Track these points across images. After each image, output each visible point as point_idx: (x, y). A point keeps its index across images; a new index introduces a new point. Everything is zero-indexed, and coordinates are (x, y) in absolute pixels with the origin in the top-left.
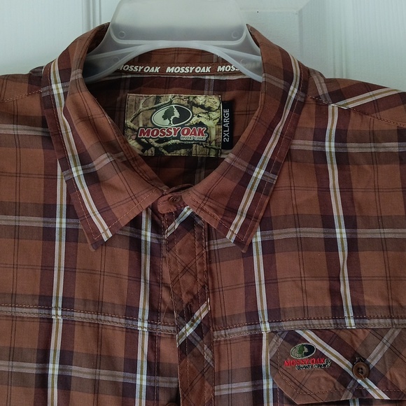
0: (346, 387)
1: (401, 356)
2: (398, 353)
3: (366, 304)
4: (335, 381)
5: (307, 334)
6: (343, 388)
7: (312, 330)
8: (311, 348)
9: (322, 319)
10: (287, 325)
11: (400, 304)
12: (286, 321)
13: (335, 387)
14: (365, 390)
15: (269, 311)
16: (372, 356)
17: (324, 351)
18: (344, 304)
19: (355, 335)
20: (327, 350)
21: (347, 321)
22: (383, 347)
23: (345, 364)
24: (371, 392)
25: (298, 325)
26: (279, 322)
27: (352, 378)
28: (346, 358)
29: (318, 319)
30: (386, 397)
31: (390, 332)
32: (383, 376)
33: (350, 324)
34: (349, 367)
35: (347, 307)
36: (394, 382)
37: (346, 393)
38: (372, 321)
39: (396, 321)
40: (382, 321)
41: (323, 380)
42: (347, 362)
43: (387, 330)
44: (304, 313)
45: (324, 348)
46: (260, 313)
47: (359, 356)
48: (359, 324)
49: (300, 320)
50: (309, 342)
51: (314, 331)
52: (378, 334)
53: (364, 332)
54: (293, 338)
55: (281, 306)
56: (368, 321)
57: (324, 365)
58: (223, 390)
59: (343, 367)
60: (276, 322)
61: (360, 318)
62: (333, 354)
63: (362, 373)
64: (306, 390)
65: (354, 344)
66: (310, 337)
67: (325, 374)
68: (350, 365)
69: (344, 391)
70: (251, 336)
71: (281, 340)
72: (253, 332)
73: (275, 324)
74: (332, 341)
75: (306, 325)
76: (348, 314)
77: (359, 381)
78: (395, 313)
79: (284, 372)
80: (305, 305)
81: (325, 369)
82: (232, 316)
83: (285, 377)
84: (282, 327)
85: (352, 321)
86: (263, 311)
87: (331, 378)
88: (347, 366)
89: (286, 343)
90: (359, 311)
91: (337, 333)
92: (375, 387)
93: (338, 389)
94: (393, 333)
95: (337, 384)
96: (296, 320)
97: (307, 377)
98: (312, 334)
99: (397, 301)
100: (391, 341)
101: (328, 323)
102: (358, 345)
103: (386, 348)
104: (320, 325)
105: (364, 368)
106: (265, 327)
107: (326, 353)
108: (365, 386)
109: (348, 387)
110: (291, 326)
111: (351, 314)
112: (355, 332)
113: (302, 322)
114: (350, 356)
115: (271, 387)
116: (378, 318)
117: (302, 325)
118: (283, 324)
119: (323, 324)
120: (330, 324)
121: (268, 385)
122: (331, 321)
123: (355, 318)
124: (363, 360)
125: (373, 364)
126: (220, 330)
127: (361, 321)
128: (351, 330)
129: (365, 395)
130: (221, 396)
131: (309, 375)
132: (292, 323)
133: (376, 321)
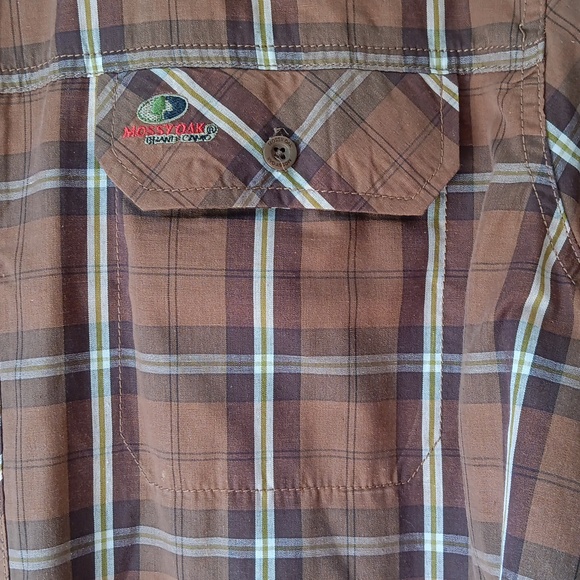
0: (246, 182)
1: (363, 125)
2: (358, 120)
3: (300, 21)
4: (223, 168)
5: (173, 76)
6: (239, 184)
7: (184, 69)
8: (179, 104)
9: (207, 47)
10: (136, 60)
11: (371, 21)
12: (135, 51)
13: (221, 179)
14: (288, 192)
15: (102, 31)
16: (305, 125)
17: (205, 111)
18: (256, 20)
19: (275, 83)
20: (211, 108)
21: (260, 54)
22: (327, 105)
23: (247, 138)
24: (298, 196)
25: (157, 60)
26: (122, 53)
27: (260, 166)
28: (251, 125)
29: (199, 47)
30: (326, 206)
31: (345, 77)
32: (323, 163)
33: (267, 60)
34: (256, 145)
35: (262, 25)
36: (345, 175)
37: (247, 194)
38: (312, 56)
39: (360, 56)
40: (331, 55)
41: (196, 165)
42: (252, 134)
43: (340, 72)
44: (171, 34)
45: (206, 104)
46: (84, 36)
47: (280, 124)
48: (285, 62)
49: (162, 48)
50: (175, 92)
51: (188, 70)
52: (321, 80)
53: (294, 78)
54: (146, 84)
55: (126, 21)
56: (303, 56)
57: (203, 137)
58: (13, 191)
59: (243, 142)
60: (115, 53)
61: (287, 50)
62: (222, 117)
63: (283, 157)
64: (160, 183)
65: (270, 102)
66: (180, 83)
67: (202, 154)
68: (259, 140)
69: (240, 191)
70: (64, 82)
71: (122, 88)
72: (69, 74)
73: (112, 59)
74: (223, 90)
75: (173, 59)
76: (264, 40)
77: (277, 175)
78: (358, 40)
79: (122, 149)
80: (174, 18)
81: (203, 145)
82: (36, 47)
83: (122, 159)
84: (126, 63)
85: (271, 55)
86: (90, 31)
87: (216, 162)
88: (251, 141)
89: (130, 94)
90: (286, 35)
91: (236, 76)
92: (307, 187)
93: (229, 185)
94: (352, 78)
95: (227, 174)
96: (155, 48)
97: (166, 159)
98: (183, 76)
99: (365, 14)
100: (344, 95)
101: (219, 57)
102: (279, 104)
103: (333, 108)
104: (202, 59)
105: (286, 147)
106: (95, 65)
107: (209, 115)
108: (288, 184)
109: (251, 184)
110: (143, 61)
111: (270, 41)
112: (274, 77)
113: (165, 53)
114: (259, 123)
115: (103, 184)
116: (324, 49)
117: (165, 59)
118: (128, 57)
119: (209, 59)
120: (224, 59)
121: (96, 180)
122: (227, 53)
123: (277, 50)
124: (289, 133)
125: (306, 140)
126: (11, 74)
127: (289, 56)
128: (267, 73)
129: (286, 201)
130: (8, 202)
131: (169, 155)
132: (145, 55)
133: (320, 55)
